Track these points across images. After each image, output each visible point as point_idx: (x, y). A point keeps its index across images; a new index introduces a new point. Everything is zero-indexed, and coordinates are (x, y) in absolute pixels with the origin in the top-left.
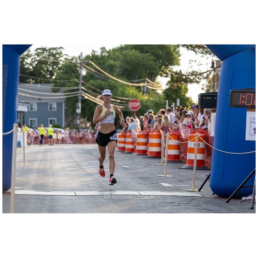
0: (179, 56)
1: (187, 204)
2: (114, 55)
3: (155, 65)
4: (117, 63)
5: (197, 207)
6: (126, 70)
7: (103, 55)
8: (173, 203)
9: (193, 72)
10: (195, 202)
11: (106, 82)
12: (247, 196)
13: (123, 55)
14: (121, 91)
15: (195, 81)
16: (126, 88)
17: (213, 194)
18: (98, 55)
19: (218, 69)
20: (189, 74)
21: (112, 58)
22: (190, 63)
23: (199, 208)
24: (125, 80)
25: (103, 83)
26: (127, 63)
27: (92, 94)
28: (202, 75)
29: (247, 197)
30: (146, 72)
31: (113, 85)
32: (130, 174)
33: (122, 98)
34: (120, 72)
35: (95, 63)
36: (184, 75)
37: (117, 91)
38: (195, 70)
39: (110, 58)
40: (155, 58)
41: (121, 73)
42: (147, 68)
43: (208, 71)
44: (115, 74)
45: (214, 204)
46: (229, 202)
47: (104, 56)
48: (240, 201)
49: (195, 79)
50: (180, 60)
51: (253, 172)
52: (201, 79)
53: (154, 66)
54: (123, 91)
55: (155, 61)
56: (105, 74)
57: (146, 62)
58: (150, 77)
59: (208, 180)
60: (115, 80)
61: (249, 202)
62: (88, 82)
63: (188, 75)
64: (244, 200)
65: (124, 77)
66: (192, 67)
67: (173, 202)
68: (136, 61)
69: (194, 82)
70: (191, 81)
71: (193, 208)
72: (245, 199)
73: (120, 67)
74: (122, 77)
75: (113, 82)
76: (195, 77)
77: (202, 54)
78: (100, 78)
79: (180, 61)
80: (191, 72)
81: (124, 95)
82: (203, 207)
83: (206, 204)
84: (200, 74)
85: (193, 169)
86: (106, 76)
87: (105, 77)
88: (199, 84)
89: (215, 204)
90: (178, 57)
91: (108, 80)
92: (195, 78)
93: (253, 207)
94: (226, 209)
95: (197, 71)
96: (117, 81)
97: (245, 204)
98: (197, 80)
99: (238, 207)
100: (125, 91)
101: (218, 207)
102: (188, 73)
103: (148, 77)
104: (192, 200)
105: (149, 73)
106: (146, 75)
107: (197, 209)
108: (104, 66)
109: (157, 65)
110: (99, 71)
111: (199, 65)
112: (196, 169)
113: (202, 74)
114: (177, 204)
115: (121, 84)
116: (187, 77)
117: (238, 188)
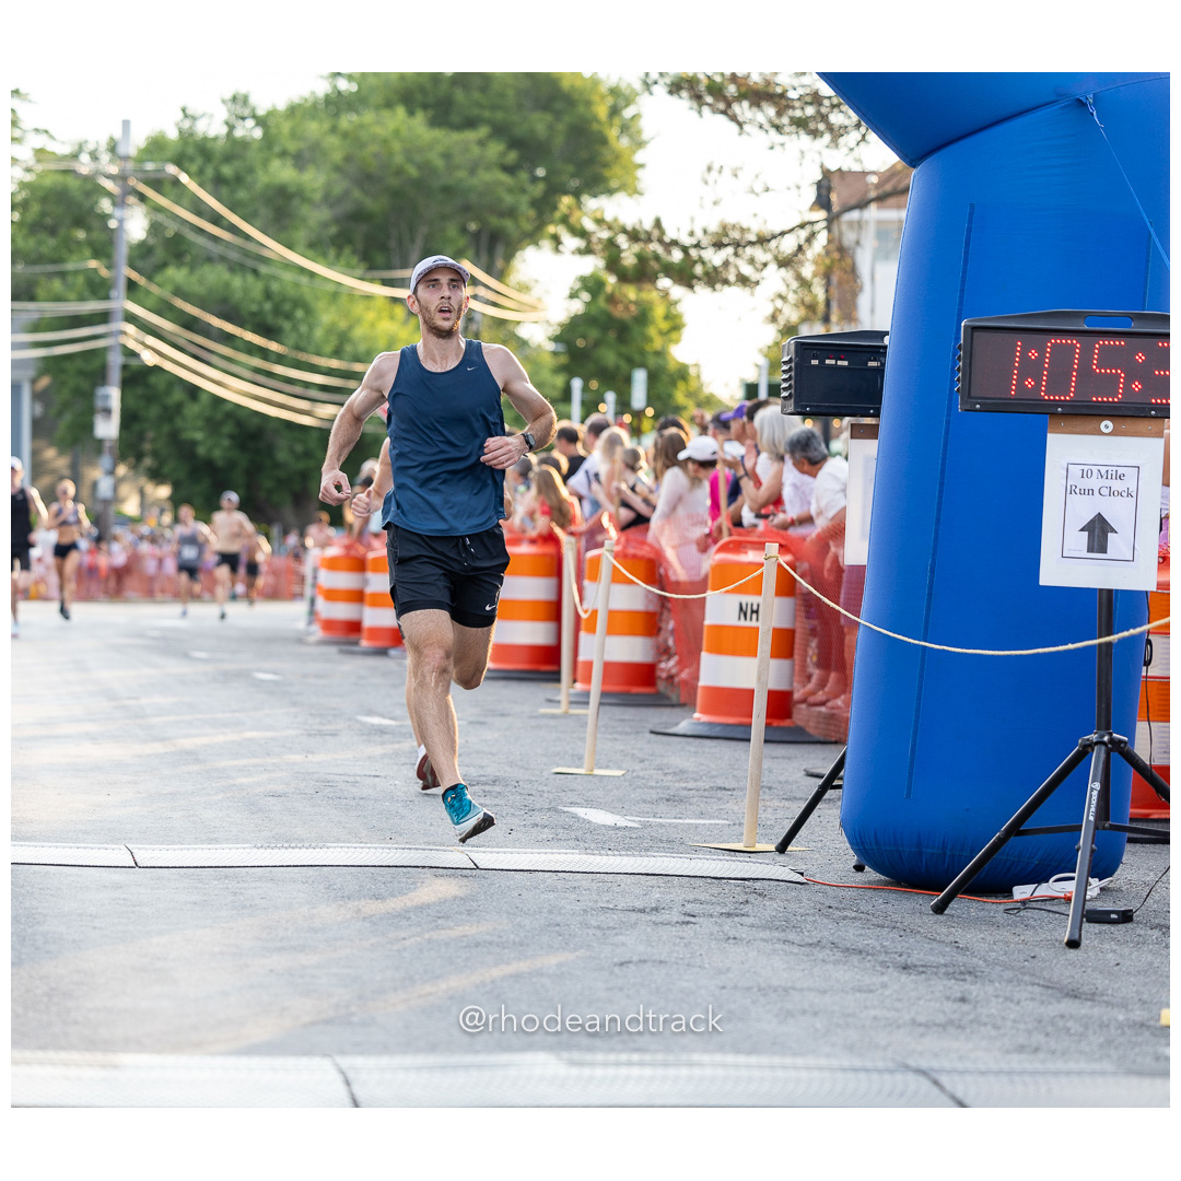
0: (640, 144)
1: (729, 915)
2: (294, 135)
3: (510, 190)
4: (314, 180)
5: (783, 934)
6: (358, 216)
7: (239, 133)
8: (656, 909)
9: (725, 229)
10: (770, 908)
11: (250, 278)
12: (1040, 877)
13: (345, 135)
14: (331, 330)
15: (732, 278)
16: (358, 309)
17: (855, 867)
18: (212, 134)
19: (855, 215)
20: (705, 242)
21: (284, 154)
22: (706, 183)
23: (792, 936)
24: (353, 268)
25: (237, 282)
26: (366, 179)
27: (181, 342)
28: (773, 244)
29: (1039, 882)
30: (464, 230)
31: (291, 292)
32: (403, 760)
33: (335, 363)
34: (325, 225)
35: (198, 176)
36: (675, 243)
37: (311, 327)
38: (731, 220)
39: (277, 149)
40: (512, 156)
41: (333, 230)
42: (466, 209)
43: (802, 226)
44: (301, 235)
45: (870, 917)
46: (946, 912)
47: (244, 144)
48: (1002, 907)
49: (736, 267)
50: (642, 166)
51: (1078, 751)
52: (765, 265)
53: (508, 199)
54: (343, 325)
55: (509, 170)
56: (248, 237)
57: (461, 174)
58: (484, 258)
59: (830, 794)
60: (302, 270)
61: (1049, 911)
62: (159, 278)
63: (697, 246)
64: (1024, 902)
65: (347, 251)
66: (715, 203)
67: (654, 906)
68: (413, 171)
69: (726, 282)
70: (714, 278)
71: (765, 937)
72: (1027, 896)
73: (329, 199)
74: (338, 256)
75: (288, 276)
76: (736, 254)
77: (773, 132)
78: (223, 259)
79: (640, 173)
80: (714, 227)
81: (348, 348)
82: (816, 936)
83: (827, 917)
84: (762, 241)
85: (749, 740)
86: (251, 247)
87: (246, 253)
88: (752, 294)
89: (875, 921)
90: (634, 152)
91: (263, 269)
92: (732, 259)
93: (1077, 937)
94: (935, 945)
95: (745, 226)
96: (312, 275)
97: (1032, 922)
98: (747, 270)
99: (998, 937)
100: (351, 327)
101: (894, 935)
102: (699, 234)
103: (471, 253)
104: (752, 898)
105: (477, 236)
106: (462, 242)
107: (785, 941)
108: (242, 194)
109: (523, 191)
110: (217, 220)
111: (752, 191)
112: (766, 741)
113: (769, 241)
114: (675, 919)
115: (331, 288)
116: (694, 253)
117: (999, 838)
